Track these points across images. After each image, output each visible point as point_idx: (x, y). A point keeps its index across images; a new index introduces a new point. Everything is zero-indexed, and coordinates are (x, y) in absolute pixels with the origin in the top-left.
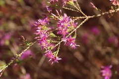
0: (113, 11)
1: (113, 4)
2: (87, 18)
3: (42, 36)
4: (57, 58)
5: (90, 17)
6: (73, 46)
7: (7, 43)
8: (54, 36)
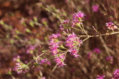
0: (108, 34)
1: (108, 28)
2: (89, 36)
3: (54, 46)
4: (63, 63)
5: (91, 36)
6: (76, 56)
7: (32, 52)
8: (64, 48)
